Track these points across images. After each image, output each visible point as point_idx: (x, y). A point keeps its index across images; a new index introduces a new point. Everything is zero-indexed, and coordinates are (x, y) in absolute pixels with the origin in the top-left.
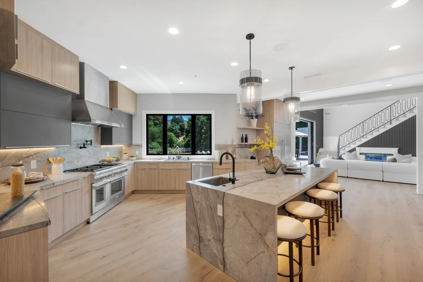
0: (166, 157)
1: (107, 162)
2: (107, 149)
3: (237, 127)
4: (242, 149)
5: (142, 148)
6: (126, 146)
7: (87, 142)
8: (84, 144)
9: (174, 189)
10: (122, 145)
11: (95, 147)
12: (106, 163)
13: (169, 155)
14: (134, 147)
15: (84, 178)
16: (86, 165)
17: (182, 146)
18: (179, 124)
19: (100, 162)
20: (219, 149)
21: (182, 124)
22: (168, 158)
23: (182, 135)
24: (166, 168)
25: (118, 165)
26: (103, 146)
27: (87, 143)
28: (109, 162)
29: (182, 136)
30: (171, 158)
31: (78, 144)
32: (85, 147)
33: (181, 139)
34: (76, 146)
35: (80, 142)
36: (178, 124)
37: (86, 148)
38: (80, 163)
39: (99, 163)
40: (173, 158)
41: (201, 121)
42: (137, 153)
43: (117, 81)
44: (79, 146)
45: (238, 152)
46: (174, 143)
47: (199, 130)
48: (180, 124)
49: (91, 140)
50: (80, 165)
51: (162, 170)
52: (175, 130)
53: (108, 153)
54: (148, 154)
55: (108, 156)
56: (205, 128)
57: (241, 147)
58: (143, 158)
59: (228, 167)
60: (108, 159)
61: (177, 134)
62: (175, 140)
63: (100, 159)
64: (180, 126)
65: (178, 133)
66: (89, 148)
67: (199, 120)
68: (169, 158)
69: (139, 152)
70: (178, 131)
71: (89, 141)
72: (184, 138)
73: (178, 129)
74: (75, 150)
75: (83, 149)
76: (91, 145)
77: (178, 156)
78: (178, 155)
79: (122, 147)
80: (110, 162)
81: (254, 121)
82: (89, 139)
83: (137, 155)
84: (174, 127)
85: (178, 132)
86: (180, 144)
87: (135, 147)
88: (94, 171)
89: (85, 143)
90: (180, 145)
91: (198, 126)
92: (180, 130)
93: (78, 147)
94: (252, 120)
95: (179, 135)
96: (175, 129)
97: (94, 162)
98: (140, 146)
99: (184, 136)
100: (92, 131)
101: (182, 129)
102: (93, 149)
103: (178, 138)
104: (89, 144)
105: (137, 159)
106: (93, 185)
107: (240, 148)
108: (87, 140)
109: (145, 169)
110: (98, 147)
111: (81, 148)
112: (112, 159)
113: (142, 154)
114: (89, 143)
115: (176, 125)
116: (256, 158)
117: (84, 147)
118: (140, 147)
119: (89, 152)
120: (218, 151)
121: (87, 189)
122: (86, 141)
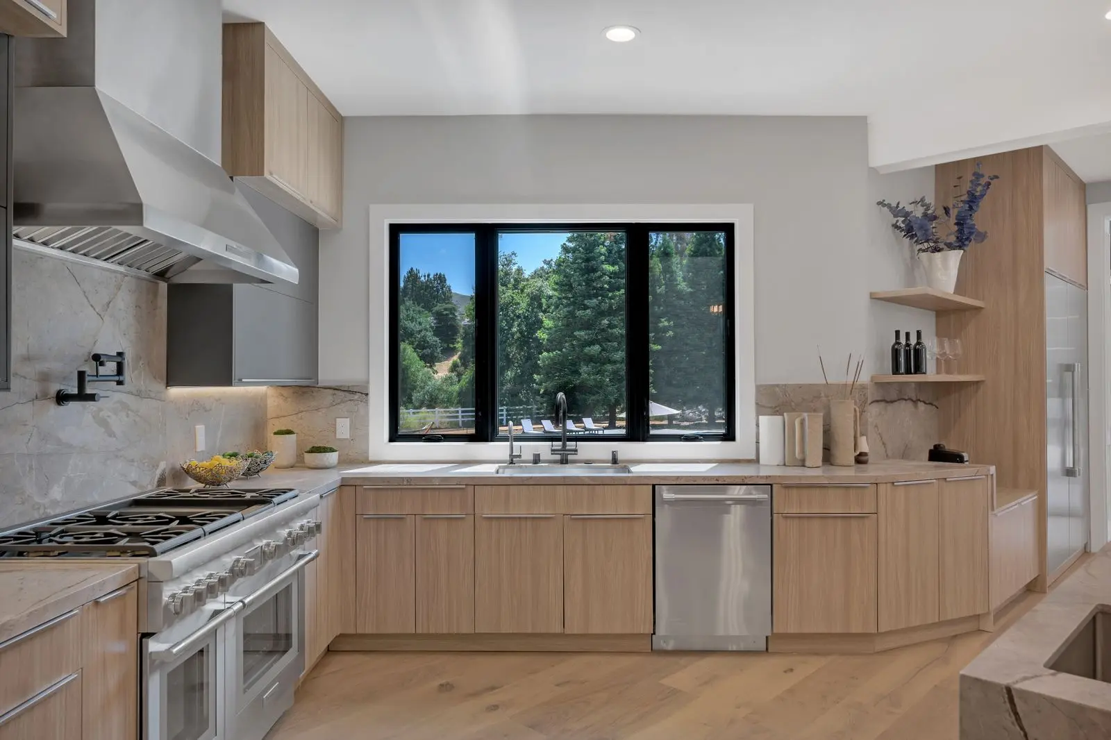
0: (496, 450)
1: (198, 479)
2: (198, 409)
3: (871, 294)
4: (890, 407)
5: (367, 402)
6: (285, 392)
7: (102, 364)
8: (81, 375)
9: (557, 629)
10: (263, 389)
11: (139, 394)
12: (193, 485)
13: (514, 443)
14: (328, 397)
15: (96, 603)
16: (90, 500)
17: (448, 402)
18: (435, 309)
19: (162, 482)
20: (776, 410)
21: (446, 309)
22: (506, 456)
23: (448, 352)
24: (515, 513)
25: (276, 500)
26: (176, 392)
27: (102, 370)
28: (213, 484)
29: (446, 360)
30: (523, 458)
31: (45, 378)
32: (89, 391)
33: (442, 370)
34: (35, 388)
35: (55, 366)
36: (428, 307)
37: (92, 397)
38: (56, 493)
39: (159, 486)
40: (531, 458)
41: (528, 295)
42: (343, 428)
43: (261, 24)
44: (54, 388)
45: (876, 426)
46: (414, 388)
47: (521, 332)
48: (439, 307)
49: (120, 354)
50: (55, 503)
51: (494, 523)
52: (420, 331)
53: (200, 429)
54: (395, 436)
55: (201, 445)
56: (548, 323)
57: (887, 395)
58: (371, 458)
59: (855, 510)
60: (206, 464)
61: (428, 351)
62: (420, 374)
63: (163, 465)
64: (439, 316)
65: (429, 347)
66: (110, 398)
67: (522, 291)
68: (513, 460)
69: (353, 427)
70: (431, 338)
71: (110, 358)
72: (454, 367)
73: (432, 327)
74: (24, 411)
75: (73, 406)
76: (120, 383)
77: (558, 445)
78: (560, 443)
79: (264, 398)
80: (214, 479)
81: (945, 261)
82: (107, 347)
83: (340, 440)
84: (412, 320)
85: (431, 342)
86: (439, 390)
87: (329, 399)
88: (153, 554)
89: (89, 369)
90: (442, 396)
91: (518, 317)
92: (437, 332)
93: (44, 396)
94: (938, 255)
95: (432, 354)
96: (418, 328)
97: (134, 483)
98: (357, 393)
99: (455, 358)
100: (124, 302)
101: (446, 329)
102: (125, 406)
103: (431, 367)
104: (106, 379)
105: (346, 462)
106: (153, 646)
107: (883, 404)
108: (99, 350)
109: (400, 519)
110: (153, 395)
111: (62, 398)
112: (226, 462)
113: (366, 437)
114: (110, 367)
115: (419, 312)
116: (966, 456)
117: (83, 396)
118: (356, 397)
119: (104, 423)
120: (778, 419)
121: (113, 680)
122: (96, 358)
